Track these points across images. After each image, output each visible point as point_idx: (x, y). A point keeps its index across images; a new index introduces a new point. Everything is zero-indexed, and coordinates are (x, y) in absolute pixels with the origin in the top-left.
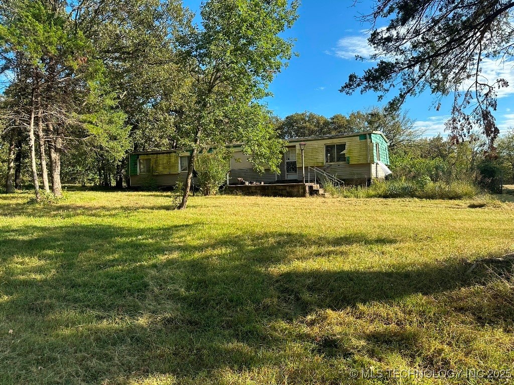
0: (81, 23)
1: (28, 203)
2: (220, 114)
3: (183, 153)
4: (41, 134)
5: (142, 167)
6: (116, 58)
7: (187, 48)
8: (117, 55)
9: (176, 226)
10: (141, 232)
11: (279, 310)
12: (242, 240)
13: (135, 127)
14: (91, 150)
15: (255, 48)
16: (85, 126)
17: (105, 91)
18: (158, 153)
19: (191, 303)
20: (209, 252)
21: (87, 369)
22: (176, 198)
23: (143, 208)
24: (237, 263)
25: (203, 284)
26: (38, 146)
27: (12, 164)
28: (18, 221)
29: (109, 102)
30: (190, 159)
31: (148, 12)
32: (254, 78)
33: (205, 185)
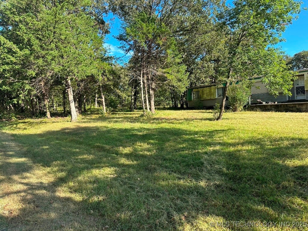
0: (163, 19)
1: (140, 116)
2: (245, 59)
3: (221, 85)
4: (145, 81)
5: (194, 96)
6: (181, 35)
7: (223, 20)
8: (182, 32)
9: (216, 131)
10: (196, 133)
11: (295, 191)
12: (263, 141)
13: (191, 73)
14: (169, 88)
15: (271, 10)
16: (166, 75)
17: (175, 54)
18: (204, 87)
19: (231, 178)
20: (239, 148)
21: (176, 205)
22: (216, 113)
23: (196, 119)
24: (260, 156)
25: (237, 167)
26: (144, 88)
27: (133, 98)
28: (137, 125)
29: (178, 60)
30: (224, 89)
31: (199, 3)
32: (270, 31)
33: (234, 105)
